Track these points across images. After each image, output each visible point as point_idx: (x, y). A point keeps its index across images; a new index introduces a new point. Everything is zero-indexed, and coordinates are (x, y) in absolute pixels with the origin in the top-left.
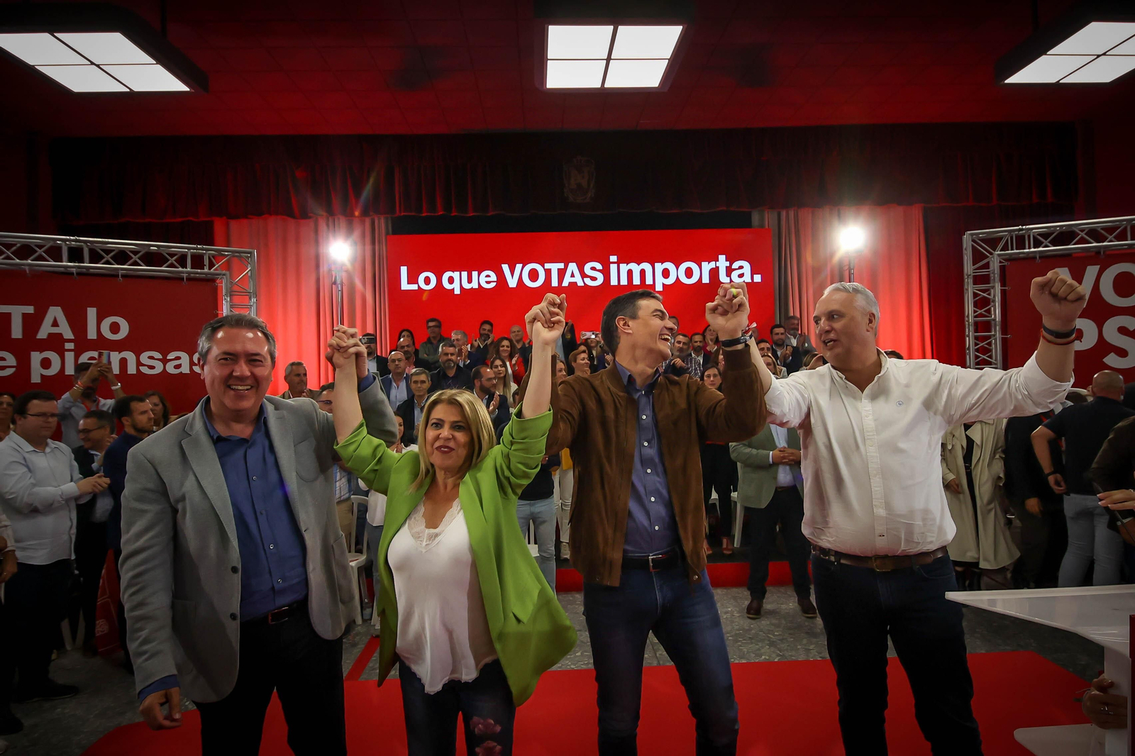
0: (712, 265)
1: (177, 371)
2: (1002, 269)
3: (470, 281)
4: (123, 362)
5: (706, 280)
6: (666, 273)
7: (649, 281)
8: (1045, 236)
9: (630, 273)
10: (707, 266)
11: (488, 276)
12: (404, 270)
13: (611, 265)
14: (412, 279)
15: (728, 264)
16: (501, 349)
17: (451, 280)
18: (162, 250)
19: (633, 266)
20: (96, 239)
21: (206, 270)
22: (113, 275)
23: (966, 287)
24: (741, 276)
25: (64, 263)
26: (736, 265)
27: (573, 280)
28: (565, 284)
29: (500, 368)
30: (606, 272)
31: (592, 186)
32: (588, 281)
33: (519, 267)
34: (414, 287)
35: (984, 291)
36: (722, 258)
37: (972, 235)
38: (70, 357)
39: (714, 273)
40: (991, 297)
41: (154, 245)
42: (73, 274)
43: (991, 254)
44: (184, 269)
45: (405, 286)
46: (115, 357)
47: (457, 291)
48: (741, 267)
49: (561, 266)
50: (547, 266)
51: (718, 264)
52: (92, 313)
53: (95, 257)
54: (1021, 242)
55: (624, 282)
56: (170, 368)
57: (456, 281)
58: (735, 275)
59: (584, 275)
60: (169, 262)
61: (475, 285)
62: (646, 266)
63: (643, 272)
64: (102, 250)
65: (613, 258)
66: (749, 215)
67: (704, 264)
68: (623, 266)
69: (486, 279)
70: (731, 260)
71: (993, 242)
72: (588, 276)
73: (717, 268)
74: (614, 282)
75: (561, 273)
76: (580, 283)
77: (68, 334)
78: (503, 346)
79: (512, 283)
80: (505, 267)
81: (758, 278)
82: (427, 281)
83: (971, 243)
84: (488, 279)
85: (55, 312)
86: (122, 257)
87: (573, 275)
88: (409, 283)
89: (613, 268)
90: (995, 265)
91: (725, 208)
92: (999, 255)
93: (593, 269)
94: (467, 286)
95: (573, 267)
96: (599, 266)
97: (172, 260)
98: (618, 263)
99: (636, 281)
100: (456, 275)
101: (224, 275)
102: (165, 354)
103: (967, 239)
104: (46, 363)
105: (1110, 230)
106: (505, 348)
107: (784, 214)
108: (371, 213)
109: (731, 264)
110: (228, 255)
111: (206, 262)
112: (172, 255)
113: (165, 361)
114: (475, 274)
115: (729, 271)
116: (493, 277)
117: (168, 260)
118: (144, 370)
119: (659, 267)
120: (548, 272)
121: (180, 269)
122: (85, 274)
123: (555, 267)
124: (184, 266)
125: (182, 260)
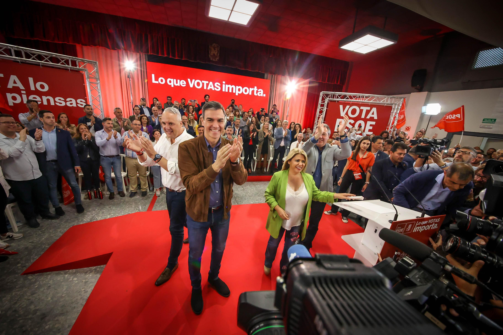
0: (253, 89)
1: (71, 106)
2: (328, 103)
3: (177, 83)
4: (48, 101)
5: (250, 94)
6: (239, 90)
7: (234, 92)
8: (340, 96)
9: (229, 88)
10: (251, 89)
11: (183, 82)
12: (153, 76)
13: (223, 85)
14: (156, 79)
15: (257, 89)
16: (190, 109)
17: (170, 82)
18: (57, 57)
19: (230, 86)
20: (27, 48)
21: (78, 67)
22: (38, 65)
23: (318, 107)
24: (260, 94)
25: (14, 57)
26: (259, 90)
27: (211, 88)
28: (208, 89)
29: (191, 117)
30: (221, 87)
31: (218, 55)
32: (216, 89)
33: (193, 80)
34: (157, 82)
35: (322, 109)
36: (256, 87)
37: (323, 92)
38: (24, 97)
39: (253, 92)
40: (323, 111)
41: (54, 54)
42: (19, 62)
43: (326, 98)
44: (69, 66)
45: (154, 81)
46: (45, 98)
47: (172, 86)
48: (260, 91)
49: (207, 82)
50: (203, 82)
51: (254, 89)
52: (31, 80)
53: (28, 56)
54: (333, 96)
55: (227, 91)
56: (68, 104)
57: (172, 82)
58: (258, 93)
59: (214, 87)
60: (62, 62)
61: (178, 85)
62: (234, 86)
63: (232, 88)
64: (31, 53)
65: (224, 82)
66: (264, 75)
67: (250, 89)
68: (226, 85)
69: (182, 83)
70: (258, 88)
71: (327, 95)
72: (216, 87)
73: (254, 90)
74: (224, 90)
75: (207, 85)
76: (213, 89)
77: (22, 87)
78: (190, 108)
79: (191, 86)
80: (189, 80)
81: (264, 95)
82: (162, 81)
83: (322, 95)
84: (183, 83)
85: (13, 78)
86: (40, 57)
87: (211, 86)
88: (155, 80)
89: (224, 85)
90: (326, 102)
91: (258, 71)
92: (328, 99)
93: (217, 85)
94: (176, 85)
95: (211, 83)
96: (219, 84)
97: (63, 61)
98: (225, 84)
99: (230, 91)
100: (172, 80)
101: (86, 70)
102: (65, 98)
103: (321, 94)
104: (14, 98)
105: (354, 97)
106: (191, 109)
107: (273, 76)
108: (140, 52)
109: (258, 90)
110: (86, 62)
111: (77, 64)
112: (63, 59)
113: (66, 102)
114: (179, 81)
115: (257, 92)
116: (185, 83)
117: (61, 61)
118: (58, 104)
119: (238, 87)
120: (203, 84)
121: (67, 66)
122: (24, 63)
123: (205, 82)
124: (68, 65)
125: (67, 62)
